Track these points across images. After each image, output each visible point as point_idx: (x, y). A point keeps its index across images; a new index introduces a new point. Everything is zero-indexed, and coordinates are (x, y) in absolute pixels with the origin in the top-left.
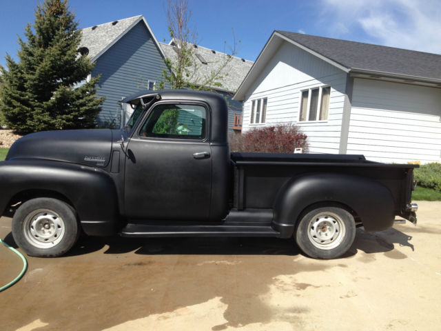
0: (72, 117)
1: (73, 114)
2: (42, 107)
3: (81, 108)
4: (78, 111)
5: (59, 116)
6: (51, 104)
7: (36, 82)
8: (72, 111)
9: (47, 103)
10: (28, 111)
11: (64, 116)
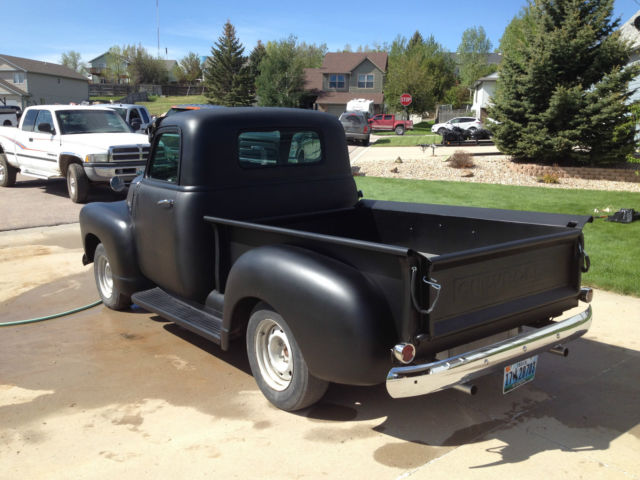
0: (578, 133)
1: (581, 127)
2: (539, 120)
3: (592, 118)
4: (589, 122)
5: (561, 133)
6: (549, 116)
7: (530, 85)
8: (578, 124)
9: (545, 114)
10: (518, 129)
11: (567, 132)
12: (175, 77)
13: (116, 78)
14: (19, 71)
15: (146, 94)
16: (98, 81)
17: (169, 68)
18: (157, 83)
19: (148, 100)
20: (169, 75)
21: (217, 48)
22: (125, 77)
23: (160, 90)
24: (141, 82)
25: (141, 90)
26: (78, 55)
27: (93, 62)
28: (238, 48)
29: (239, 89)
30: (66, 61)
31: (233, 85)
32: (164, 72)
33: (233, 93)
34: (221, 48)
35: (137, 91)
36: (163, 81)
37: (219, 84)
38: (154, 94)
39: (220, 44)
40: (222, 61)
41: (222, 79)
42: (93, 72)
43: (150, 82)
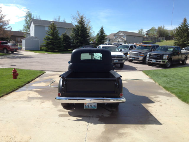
12: (170, 35)
13: (152, 35)
14: (125, 35)
15: (160, 40)
16: (148, 36)
17: (169, 32)
18: (164, 37)
19: (160, 42)
20: (169, 34)
21: (180, 26)
22: (155, 35)
23: (164, 39)
24: (159, 37)
25: (159, 39)
26: (143, 30)
27: (147, 31)
28: (187, 25)
29: (185, 38)
30: (139, 32)
31: (184, 37)
32: (167, 33)
33: (183, 39)
34: (181, 26)
35: (157, 39)
36: (166, 36)
37: (179, 37)
38: (162, 40)
39: (181, 25)
40: (181, 30)
41: (181, 35)
42: (147, 34)
43: (162, 36)
